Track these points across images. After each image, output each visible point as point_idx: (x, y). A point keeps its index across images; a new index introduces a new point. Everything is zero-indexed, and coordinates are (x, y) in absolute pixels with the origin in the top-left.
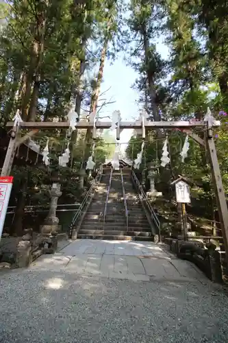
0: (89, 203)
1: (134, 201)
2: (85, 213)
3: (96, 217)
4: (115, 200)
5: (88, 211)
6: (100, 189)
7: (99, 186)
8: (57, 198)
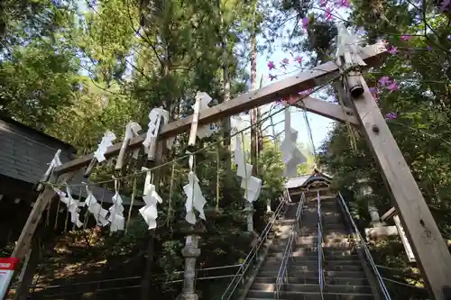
0: (262, 259)
1: (343, 248)
2: (251, 279)
3: (270, 288)
4: (307, 250)
5: (257, 276)
6: (284, 230)
7: (283, 224)
8: (194, 260)
